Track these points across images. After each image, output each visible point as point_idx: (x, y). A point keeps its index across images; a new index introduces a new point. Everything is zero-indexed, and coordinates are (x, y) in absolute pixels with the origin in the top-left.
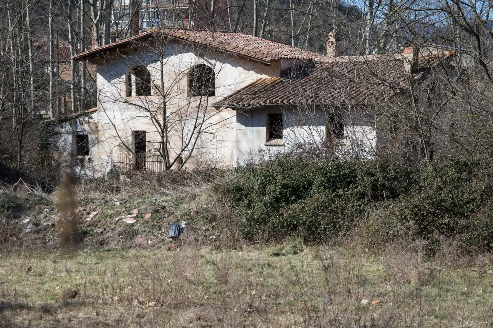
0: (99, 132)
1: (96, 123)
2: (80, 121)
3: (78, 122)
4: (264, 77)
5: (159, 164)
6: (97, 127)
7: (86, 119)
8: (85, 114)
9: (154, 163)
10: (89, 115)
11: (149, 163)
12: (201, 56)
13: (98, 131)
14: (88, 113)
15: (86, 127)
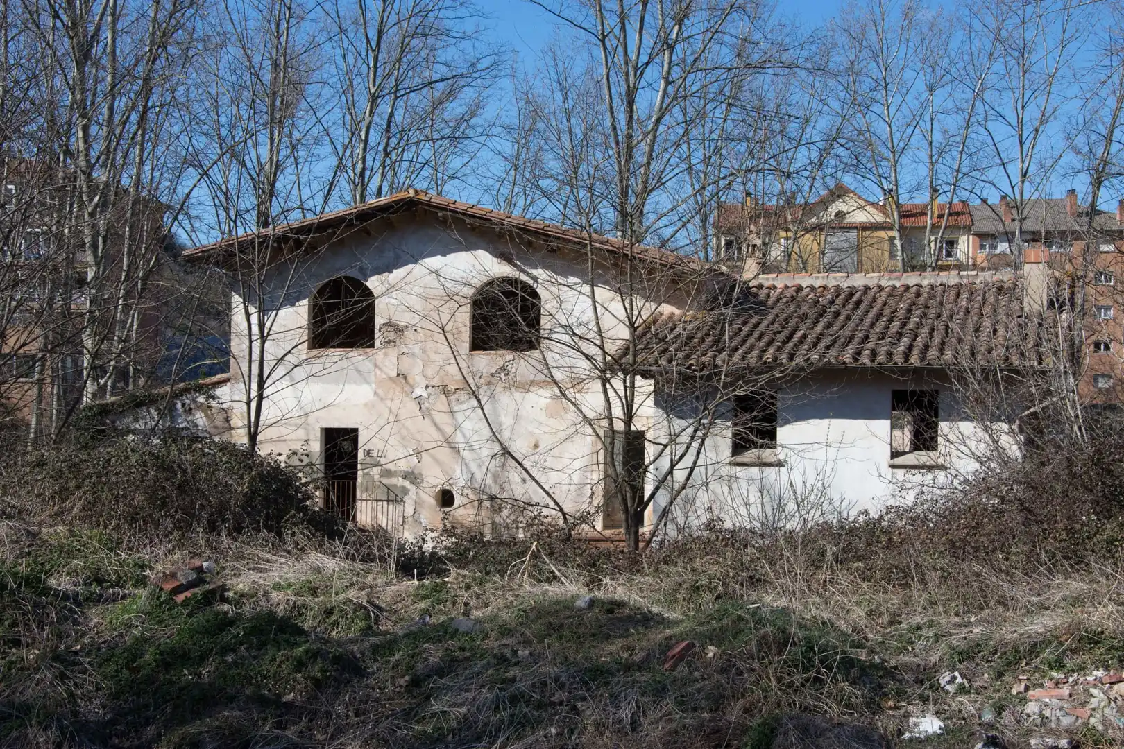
0: (233, 432)
1: (225, 411)
2: (183, 405)
3: (179, 406)
4: (667, 309)
5: (391, 507)
6: (227, 420)
7: (201, 399)
8: (199, 389)
9: (380, 503)
10: (208, 391)
11: (364, 503)
12: (506, 257)
13: (231, 428)
14: (207, 386)
15: (200, 419)
